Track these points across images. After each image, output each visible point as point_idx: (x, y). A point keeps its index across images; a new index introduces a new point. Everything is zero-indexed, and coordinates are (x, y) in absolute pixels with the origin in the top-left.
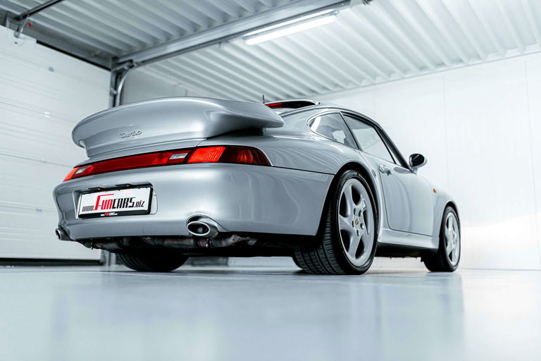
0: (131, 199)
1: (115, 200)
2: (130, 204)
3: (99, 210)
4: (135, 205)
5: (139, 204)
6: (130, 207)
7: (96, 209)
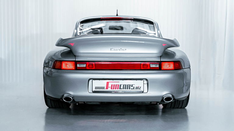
0: (132, 85)
1: (121, 85)
2: (131, 88)
3: (109, 89)
4: (135, 88)
5: (137, 88)
6: (131, 89)
7: (107, 88)
